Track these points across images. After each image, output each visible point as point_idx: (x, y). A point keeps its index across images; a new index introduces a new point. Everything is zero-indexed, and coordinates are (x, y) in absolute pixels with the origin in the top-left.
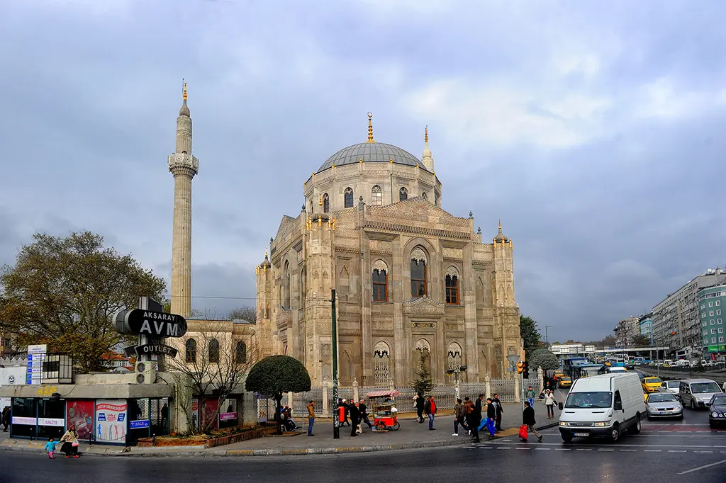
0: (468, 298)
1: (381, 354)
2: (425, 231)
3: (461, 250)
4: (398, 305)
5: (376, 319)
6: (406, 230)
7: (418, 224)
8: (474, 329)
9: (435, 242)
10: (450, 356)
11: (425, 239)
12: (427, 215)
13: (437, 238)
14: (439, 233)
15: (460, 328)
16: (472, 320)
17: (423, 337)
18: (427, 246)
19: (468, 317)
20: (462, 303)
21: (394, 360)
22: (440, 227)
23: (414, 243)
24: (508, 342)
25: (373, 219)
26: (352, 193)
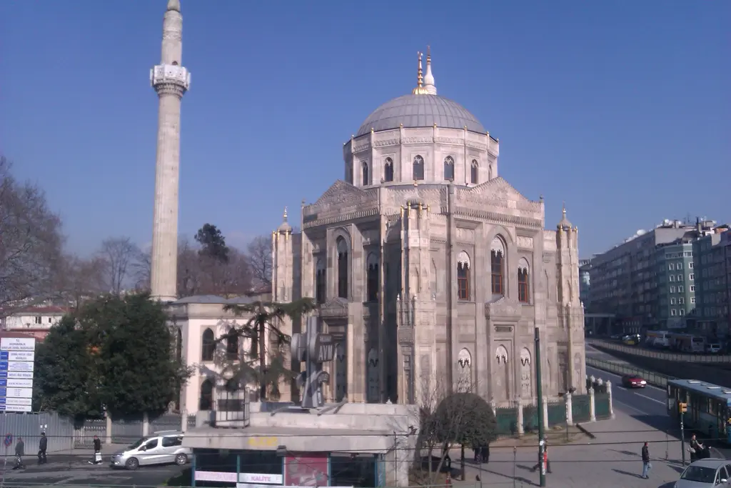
0: (538, 296)
1: (463, 364)
2: (505, 218)
3: (532, 239)
4: (480, 306)
6: (489, 217)
7: (499, 211)
8: (544, 332)
9: (512, 231)
10: (521, 364)
11: (504, 228)
12: (505, 199)
13: (514, 226)
14: (516, 220)
17: (502, 343)
18: (505, 235)
19: (537, 318)
20: (531, 302)
21: (476, 371)
22: (517, 214)
23: (494, 232)
26: (422, 162)
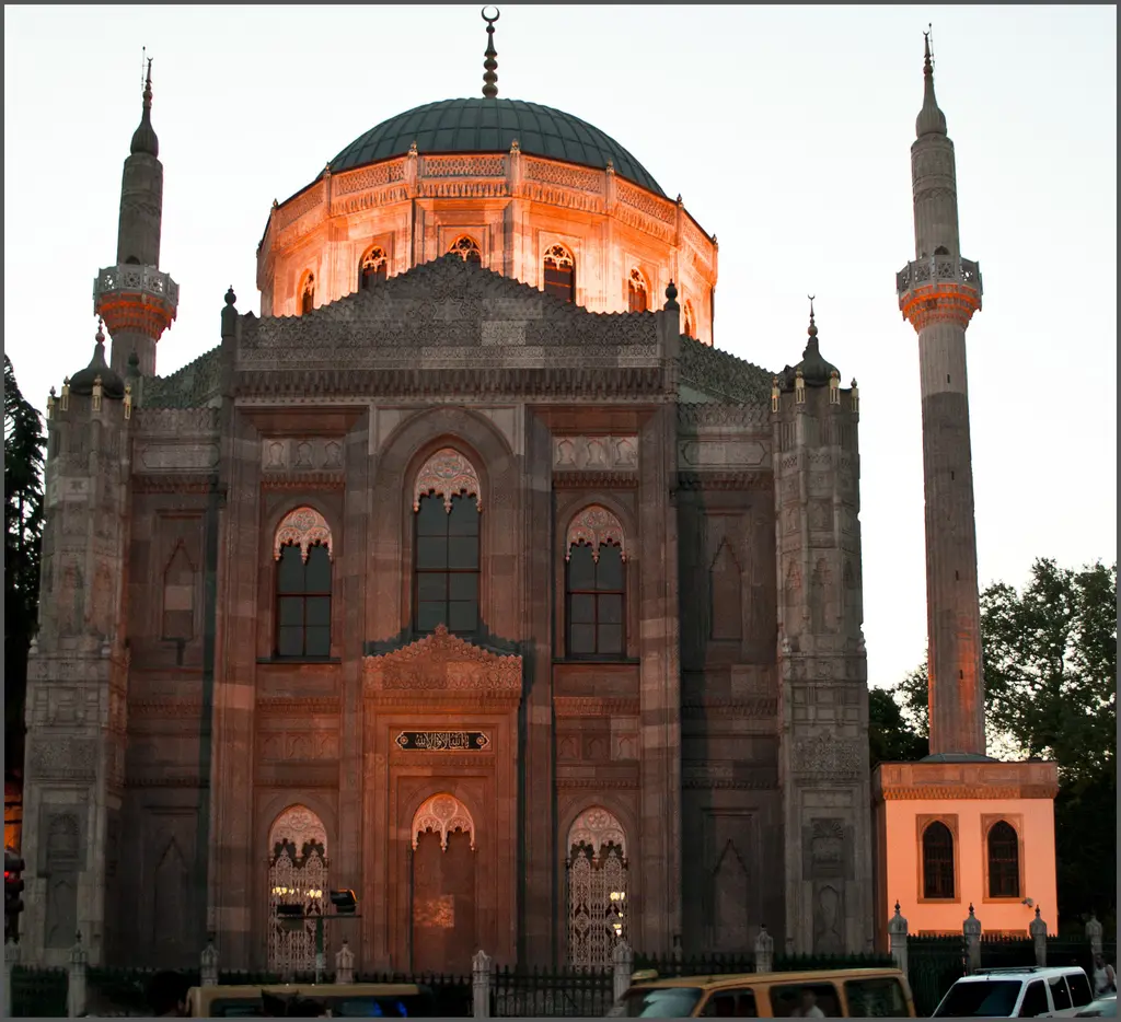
0: (651, 628)
1: (299, 854)
2: (467, 381)
3: (633, 440)
4: (353, 670)
5: (274, 723)
6: (390, 384)
7: (435, 359)
8: (669, 750)
9: (508, 418)
10: (582, 863)
11: (470, 414)
12: (475, 321)
13: (521, 402)
14: (524, 383)
15: (623, 750)
16: (661, 717)
17: (442, 785)
18: (477, 436)
19: (650, 704)
22: (530, 359)
23: (422, 432)
24: (811, 800)
25: (269, 364)
